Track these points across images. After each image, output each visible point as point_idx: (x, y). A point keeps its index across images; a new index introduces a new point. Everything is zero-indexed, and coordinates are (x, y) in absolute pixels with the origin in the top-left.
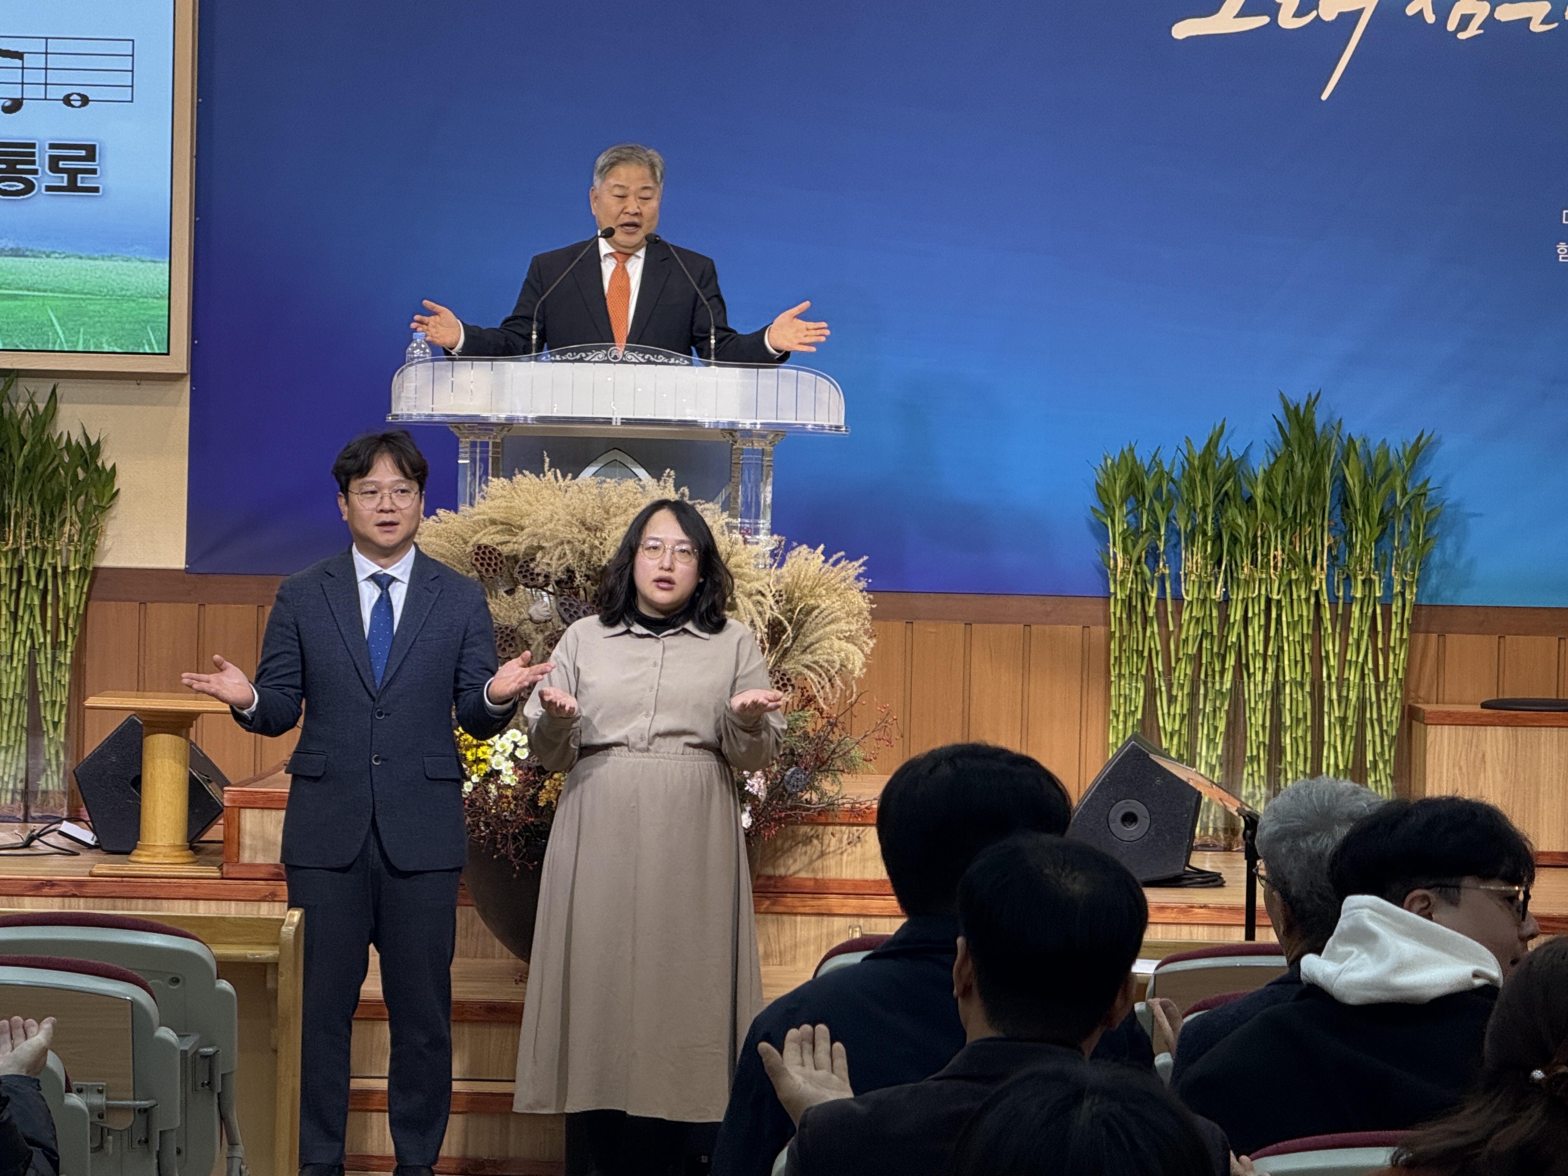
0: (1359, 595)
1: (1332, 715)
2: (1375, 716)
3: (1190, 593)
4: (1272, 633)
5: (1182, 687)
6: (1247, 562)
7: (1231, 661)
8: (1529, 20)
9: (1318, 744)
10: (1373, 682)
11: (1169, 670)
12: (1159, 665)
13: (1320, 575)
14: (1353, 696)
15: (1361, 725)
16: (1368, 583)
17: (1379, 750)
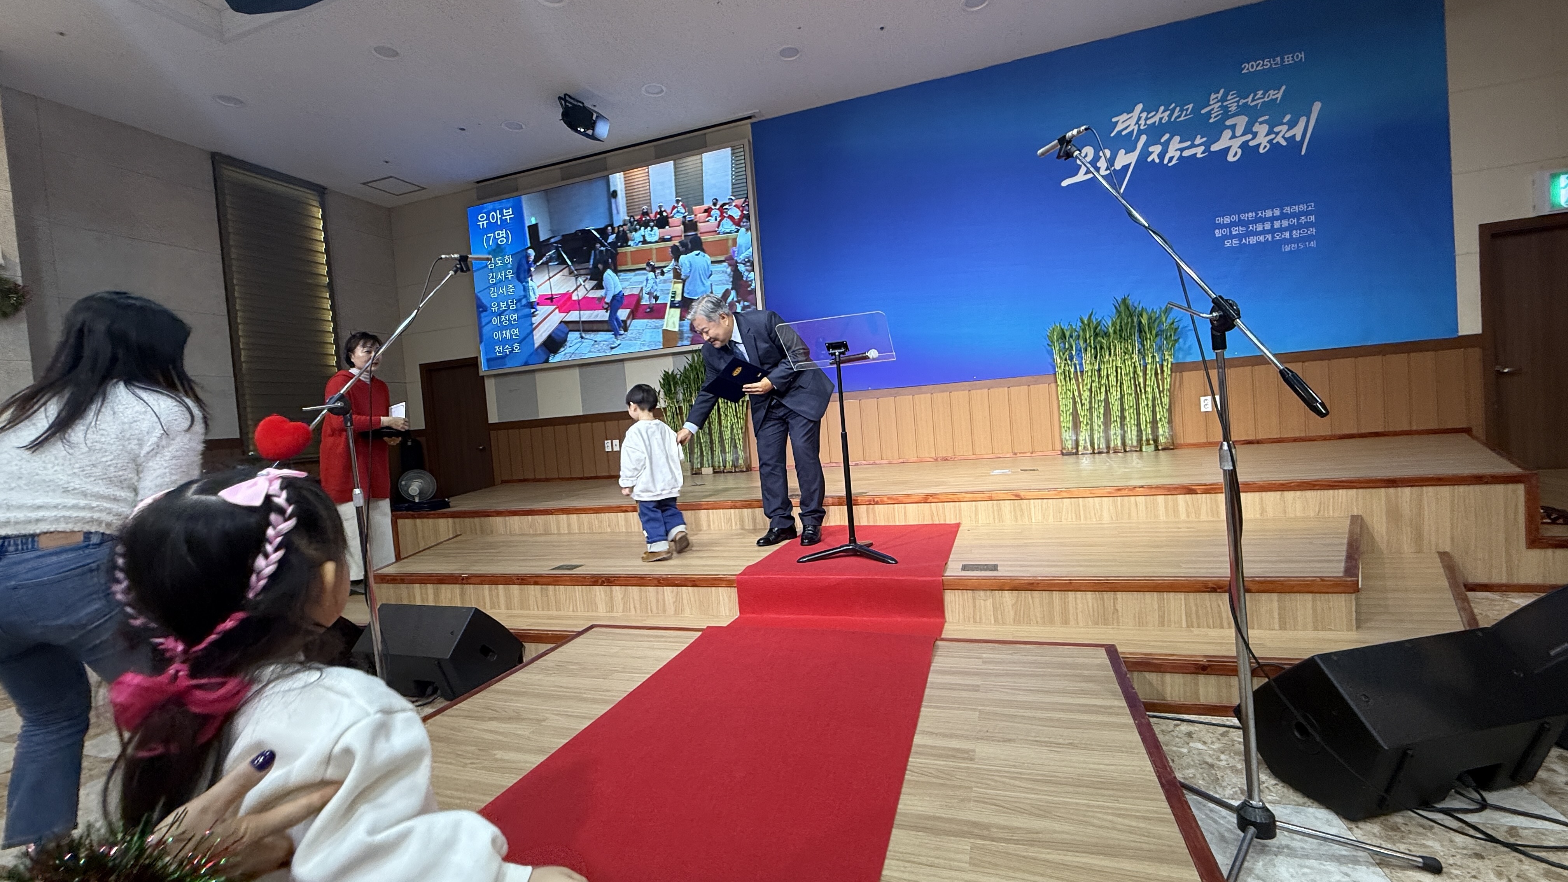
0: (1150, 362)
1: (1143, 404)
2: (1159, 402)
3: (1087, 367)
4: (1119, 378)
5: (1086, 400)
6: (1107, 354)
7: (1103, 389)
8: (1196, 154)
9: (1138, 414)
10: (1157, 390)
11: (1080, 395)
12: (1076, 393)
13: (1135, 356)
14: (1150, 397)
15: (1154, 406)
16: (1153, 357)
17: (1162, 413)
